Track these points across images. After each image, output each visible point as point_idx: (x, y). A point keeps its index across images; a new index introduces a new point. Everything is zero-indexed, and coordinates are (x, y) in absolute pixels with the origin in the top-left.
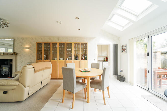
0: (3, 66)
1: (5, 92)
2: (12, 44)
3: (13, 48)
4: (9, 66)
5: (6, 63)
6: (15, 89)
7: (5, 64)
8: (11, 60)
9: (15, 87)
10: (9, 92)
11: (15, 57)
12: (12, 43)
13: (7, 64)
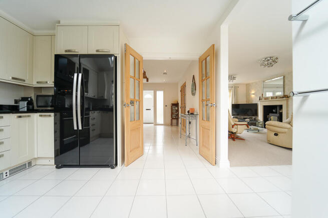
0: (272, 114)
1: (276, 135)
2: (281, 85)
3: (282, 89)
4: (279, 115)
5: (274, 111)
6: (285, 133)
7: (273, 113)
8: (281, 107)
9: (286, 130)
10: (279, 134)
11: (285, 102)
12: (282, 83)
13: (276, 113)
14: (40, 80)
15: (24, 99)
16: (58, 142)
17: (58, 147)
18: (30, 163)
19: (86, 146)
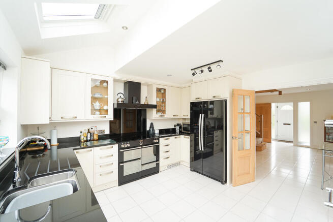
14: (184, 114)
15: (178, 125)
16: (193, 152)
17: (193, 156)
18: (180, 163)
19: (210, 157)
